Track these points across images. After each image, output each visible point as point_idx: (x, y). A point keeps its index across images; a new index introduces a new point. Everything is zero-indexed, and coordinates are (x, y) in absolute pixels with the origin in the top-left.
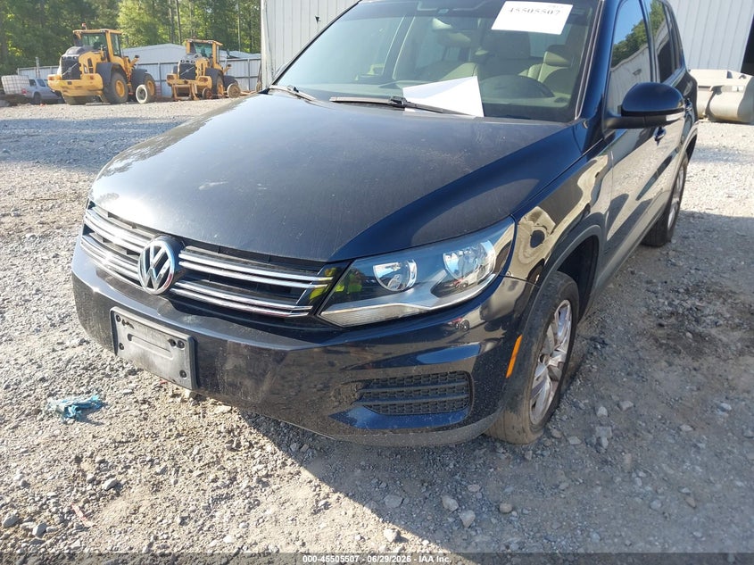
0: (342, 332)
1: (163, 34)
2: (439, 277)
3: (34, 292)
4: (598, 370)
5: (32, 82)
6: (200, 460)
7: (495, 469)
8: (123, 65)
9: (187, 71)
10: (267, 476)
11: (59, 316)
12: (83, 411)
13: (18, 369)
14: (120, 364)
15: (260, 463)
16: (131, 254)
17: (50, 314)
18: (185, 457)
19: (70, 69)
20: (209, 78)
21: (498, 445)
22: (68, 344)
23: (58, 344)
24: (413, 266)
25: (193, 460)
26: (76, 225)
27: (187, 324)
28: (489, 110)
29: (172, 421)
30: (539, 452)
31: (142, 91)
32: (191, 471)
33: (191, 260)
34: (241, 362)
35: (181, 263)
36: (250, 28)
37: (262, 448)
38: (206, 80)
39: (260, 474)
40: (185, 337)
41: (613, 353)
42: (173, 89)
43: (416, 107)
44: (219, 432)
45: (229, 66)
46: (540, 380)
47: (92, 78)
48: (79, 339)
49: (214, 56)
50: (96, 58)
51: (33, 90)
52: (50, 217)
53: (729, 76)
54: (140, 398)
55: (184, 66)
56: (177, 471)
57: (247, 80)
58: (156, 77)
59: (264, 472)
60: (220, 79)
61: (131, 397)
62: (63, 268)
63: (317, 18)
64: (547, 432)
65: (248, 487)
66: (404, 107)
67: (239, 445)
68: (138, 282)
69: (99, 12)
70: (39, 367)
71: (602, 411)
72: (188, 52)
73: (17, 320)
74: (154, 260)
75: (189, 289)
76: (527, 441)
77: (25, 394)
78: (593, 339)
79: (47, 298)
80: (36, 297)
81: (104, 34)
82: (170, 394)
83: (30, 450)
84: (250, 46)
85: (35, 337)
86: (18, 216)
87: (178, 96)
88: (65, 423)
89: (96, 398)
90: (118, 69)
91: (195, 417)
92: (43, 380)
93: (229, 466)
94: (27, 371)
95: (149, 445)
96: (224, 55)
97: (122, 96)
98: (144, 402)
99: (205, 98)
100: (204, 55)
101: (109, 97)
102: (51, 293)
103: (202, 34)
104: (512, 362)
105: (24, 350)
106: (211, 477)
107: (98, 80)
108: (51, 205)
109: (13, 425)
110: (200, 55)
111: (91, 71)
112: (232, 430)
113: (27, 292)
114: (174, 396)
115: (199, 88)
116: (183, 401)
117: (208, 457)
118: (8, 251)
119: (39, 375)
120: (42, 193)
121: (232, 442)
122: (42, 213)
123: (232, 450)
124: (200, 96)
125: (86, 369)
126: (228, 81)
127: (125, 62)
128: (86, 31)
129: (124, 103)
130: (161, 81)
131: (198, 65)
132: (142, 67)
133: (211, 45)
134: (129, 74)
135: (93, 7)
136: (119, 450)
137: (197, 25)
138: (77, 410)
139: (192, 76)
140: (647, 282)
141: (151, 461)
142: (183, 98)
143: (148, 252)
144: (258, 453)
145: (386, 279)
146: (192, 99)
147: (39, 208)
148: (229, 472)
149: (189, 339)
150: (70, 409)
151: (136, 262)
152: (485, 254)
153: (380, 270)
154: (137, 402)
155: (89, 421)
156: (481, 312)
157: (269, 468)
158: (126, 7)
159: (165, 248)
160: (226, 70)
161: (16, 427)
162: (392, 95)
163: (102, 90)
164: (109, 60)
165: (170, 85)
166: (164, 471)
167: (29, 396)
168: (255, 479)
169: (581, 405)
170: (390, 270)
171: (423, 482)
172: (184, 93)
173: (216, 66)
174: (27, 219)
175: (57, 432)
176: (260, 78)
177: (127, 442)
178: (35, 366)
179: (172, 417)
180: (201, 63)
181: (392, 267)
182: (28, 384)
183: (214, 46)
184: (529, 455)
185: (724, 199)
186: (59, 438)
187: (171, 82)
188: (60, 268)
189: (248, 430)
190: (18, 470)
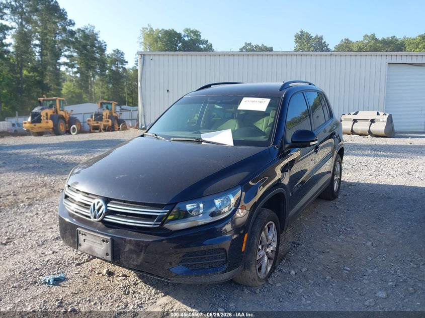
0: (173, 233)
1: (85, 98)
2: (213, 209)
3: (28, 231)
4: (294, 256)
5: (13, 125)
6: (111, 299)
7: (242, 298)
8: (64, 115)
9: (98, 117)
10: (141, 304)
11: (41, 241)
12: (57, 281)
13: (25, 265)
14: (72, 261)
15: (138, 299)
16: (87, 206)
17: (37, 240)
18: (105, 298)
19: (36, 118)
20: (110, 120)
21: (244, 288)
22: (46, 253)
23: (42, 254)
24: (201, 205)
25: (108, 299)
26: (45, 199)
27: (110, 233)
28: (236, 142)
29: (98, 284)
30: (262, 290)
31: (74, 128)
32: (107, 303)
33: (112, 207)
34: (132, 247)
35: (108, 208)
36: (132, 93)
37: (139, 293)
38: (108, 121)
39: (138, 303)
40: (109, 238)
41: (302, 249)
42: (90, 126)
43: (206, 142)
44: (120, 288)
45: (121, 114)
46: (261, 256)
47: (47, 122)
48: (52, 251)
49: (113, 109)
50: (50, 112)
51: (14, 129)
52: (31, 195)
53: (378, 114)
54: (82, 275)
55: (96, 115)
56: (101, 304)
57: (131, 121)
58: (81, 120)
59: (140, 302)
60: (116, 121)
61: (78, 274)
62: (41, 220)
63: (168, 91)
64: (267, 282)
65: (133, 308)
66: (201, 142)
67: (129, 292)
68: (89, 217)
69: (52, 88)
70: (34, 264)
71: (293, 272)
72: (99, 107)
73: (21, 244)
74: (97, 208)
75: (111, 219)
76: (257, 285)
77: (29, 276)
78: (294, 243)
79: (35, 234)
80: (29, 234)
81: (55, 100)
82: (97, 273)
83: (34, 298)
84: (132, 103)
85: (31, 251)
86: (15, 195)
87: (93, 130)
88: (49, 286)
89: (63, 275)
90: (62, 118)
91: (108, 282)
92: (37, 269)
93: (124, 301)
94: (29, 266)
95: (88, 294)
96: (118, 108)
97: (63, 131)
98: (85, 277)
99: (108, 131)
100: (107, 108)
101: (56, 132)
102: (36, 231)
103: (106, 97)
104: (244, 245)
105: (26, 257)
106: (116, 306)
107: (51, 124)
108: (31, 189)
109: (25, 288)
110: (105, 109)
111: (47, 119)
112: (126, 287)
113: (24, 231)
114: (98, 274)
115: (105, 126)
116: (103, 275)
117: (115, 298)
118: (12, 212)
119: (35, 267)
120: (26, 184)
121: (126, 291)
122: (27, 194)
123: (126, 295)
124: (105, 130)
125: (56, 264)
126: (120, 122)
127: (65, 113)
128: (46, 98)
129: (64, 134)
130: (84, 122)
131: (104, 114)
132: (75, 116)
133: (111, 104)
134: (67, 120)
135: (49, 86)
136: (75, 296)
137: (103, 93)
138: (54, 280)
139: (101, 119)
140: (324, 217)
141: (89, 300)
142: (96, 131)
143: (94, 204)
144: (137, 295)
145: (191, 211)
146: (100, 131)
147: (25, 191)
148: (125, 303)
149: (111, 239)
150: (51, 280)
151: (89, 209)
152: (230, 200)
153: (189, 207)
154: (81, 277)
155: (60, 286)
156: (231, 225)
157: (142, 301)
158: (67, 85)
159: (101, 202)
160: (119, 116)
161: (26, 289)
162: (196, 137)
163: (53, 128)
164: (57, 113)
165: (89, 124)
166: (95, 304)
167: (30, 276)
168: (136, 305)
169: (284, 271)
170: (193, 207)
171: (210, 304)
172: (96, 129)
173: (114, 114)
174: (20, 197)
175: (45, 290)
176: (137, 120)
177: (78, 293)
178: (32, 264)
179: (98, 282)
180: (106, 113)
181: (193, 206)
182: (29, 271)
183: (113, 104)
184: (258, 291)
185: (368, 176)
186: (46, 293)
187: (89, 123)
188: (39, 220)
189: (133, 286)
190: (29, 306)
